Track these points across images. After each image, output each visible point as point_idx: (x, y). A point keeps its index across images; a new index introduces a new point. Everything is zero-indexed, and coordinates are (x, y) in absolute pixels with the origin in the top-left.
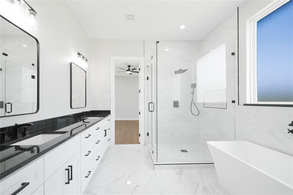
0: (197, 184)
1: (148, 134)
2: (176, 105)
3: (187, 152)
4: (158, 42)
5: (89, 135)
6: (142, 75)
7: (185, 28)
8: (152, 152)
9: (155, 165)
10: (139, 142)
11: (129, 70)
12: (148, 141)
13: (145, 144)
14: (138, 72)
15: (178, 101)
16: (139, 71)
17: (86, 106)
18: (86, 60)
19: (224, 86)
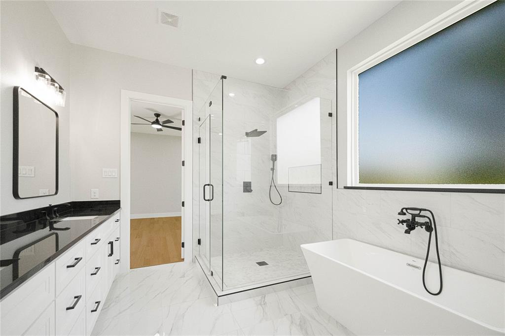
0: (291, 315)
1: (199, 242)
2: (248, 188)
3: (267, 264)
4: (224, 77)
5: (76, 259)
6: (188, 134)
7: (264, 63)
8: (210, 273)
9: (219, 296)
10: (182, 258)
11: (157, 122)
12: (199, 254)
13: (195, 260)
14: (180, 129)
15: (251, 182)
16: (182, 127)
17: (56, 193)
18: (61, 88)
19: (318, 160)
